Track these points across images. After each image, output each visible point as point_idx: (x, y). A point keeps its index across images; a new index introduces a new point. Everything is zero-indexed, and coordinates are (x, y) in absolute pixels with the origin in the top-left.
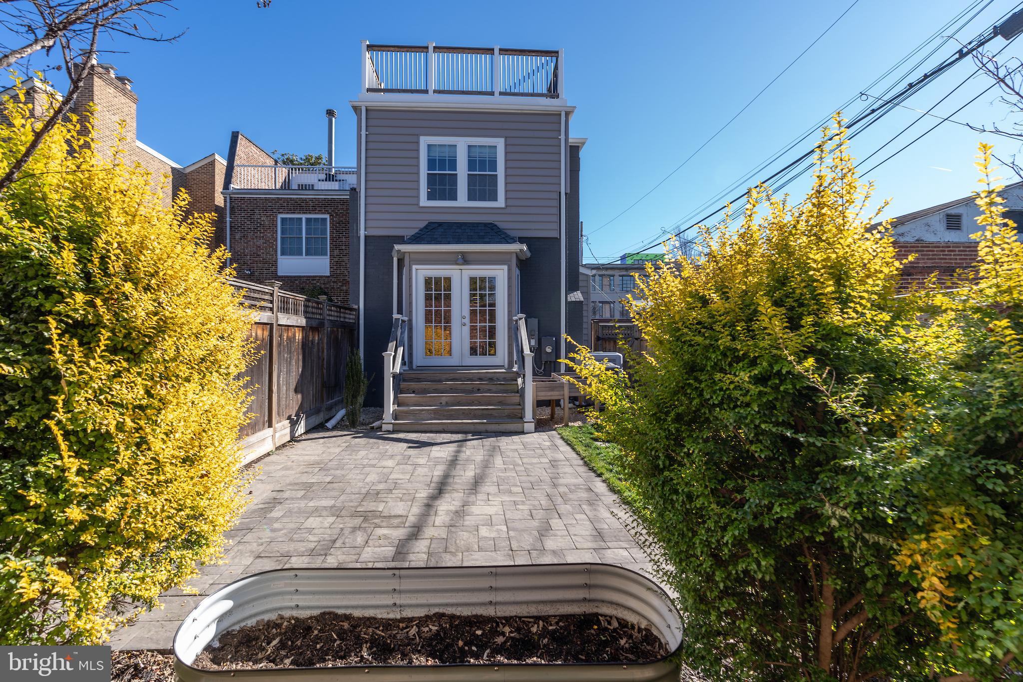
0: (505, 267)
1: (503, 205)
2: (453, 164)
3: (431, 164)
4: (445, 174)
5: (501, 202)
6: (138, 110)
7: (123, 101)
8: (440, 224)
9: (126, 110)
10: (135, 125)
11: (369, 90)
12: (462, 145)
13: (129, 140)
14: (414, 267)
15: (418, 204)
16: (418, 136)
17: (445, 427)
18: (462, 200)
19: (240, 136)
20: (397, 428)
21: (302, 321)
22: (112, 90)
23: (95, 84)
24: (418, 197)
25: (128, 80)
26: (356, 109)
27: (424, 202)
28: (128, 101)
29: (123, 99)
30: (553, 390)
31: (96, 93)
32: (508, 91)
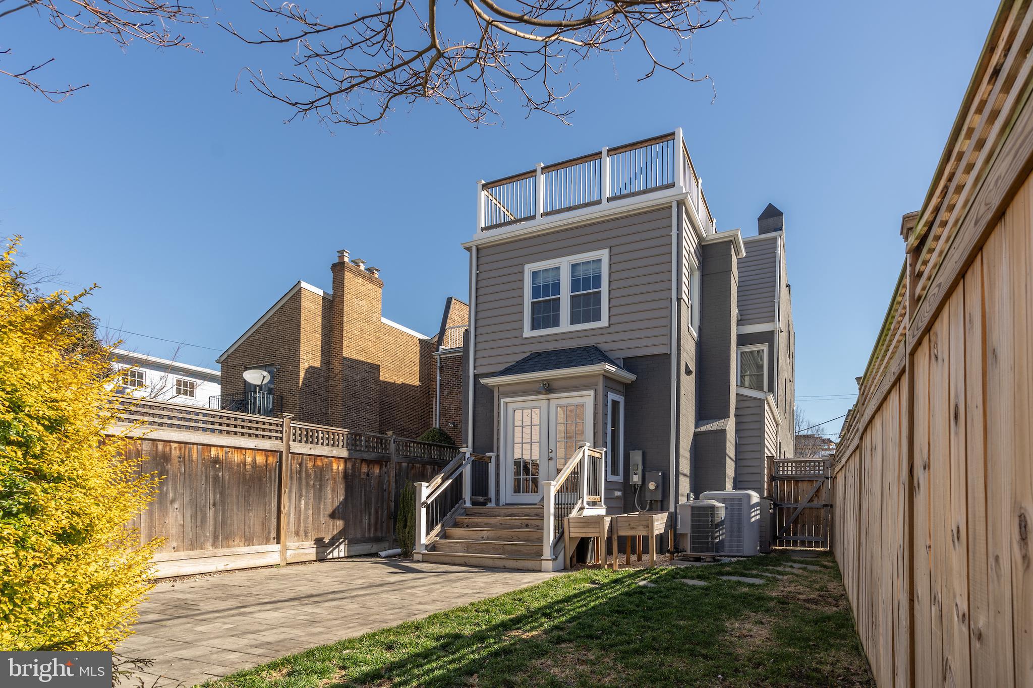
0: (592, 392)
1: (606, 324)
2: (556, 287)
3: (536, 292)
4: (549, 300)
5: (604, 322)
6: (383, 294)
7: (370, 288)
8: (539, 354)
9: (372, 295)
10: (380, 306)
11: (483, 229)
12: (564, 264)
13: (374, 319)
14: (503, 400)
15: (521, 336)
16: (523, 265)
17: (466, 560)
18: (565, 325)
19: (453, 300)
20: (426, 558)
21: (344, 453)
22: (360, 280)
23: (346, 277)
24: (522, 329)
25: (376, 270)
26: (469, 249)
27: (528, 333)
28: (374, 287)
29: (370, 286)
30: (587, 526)
31: (346, 284)
32: (618, 194)
